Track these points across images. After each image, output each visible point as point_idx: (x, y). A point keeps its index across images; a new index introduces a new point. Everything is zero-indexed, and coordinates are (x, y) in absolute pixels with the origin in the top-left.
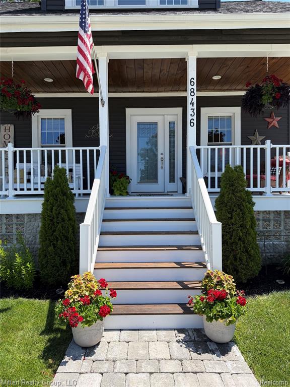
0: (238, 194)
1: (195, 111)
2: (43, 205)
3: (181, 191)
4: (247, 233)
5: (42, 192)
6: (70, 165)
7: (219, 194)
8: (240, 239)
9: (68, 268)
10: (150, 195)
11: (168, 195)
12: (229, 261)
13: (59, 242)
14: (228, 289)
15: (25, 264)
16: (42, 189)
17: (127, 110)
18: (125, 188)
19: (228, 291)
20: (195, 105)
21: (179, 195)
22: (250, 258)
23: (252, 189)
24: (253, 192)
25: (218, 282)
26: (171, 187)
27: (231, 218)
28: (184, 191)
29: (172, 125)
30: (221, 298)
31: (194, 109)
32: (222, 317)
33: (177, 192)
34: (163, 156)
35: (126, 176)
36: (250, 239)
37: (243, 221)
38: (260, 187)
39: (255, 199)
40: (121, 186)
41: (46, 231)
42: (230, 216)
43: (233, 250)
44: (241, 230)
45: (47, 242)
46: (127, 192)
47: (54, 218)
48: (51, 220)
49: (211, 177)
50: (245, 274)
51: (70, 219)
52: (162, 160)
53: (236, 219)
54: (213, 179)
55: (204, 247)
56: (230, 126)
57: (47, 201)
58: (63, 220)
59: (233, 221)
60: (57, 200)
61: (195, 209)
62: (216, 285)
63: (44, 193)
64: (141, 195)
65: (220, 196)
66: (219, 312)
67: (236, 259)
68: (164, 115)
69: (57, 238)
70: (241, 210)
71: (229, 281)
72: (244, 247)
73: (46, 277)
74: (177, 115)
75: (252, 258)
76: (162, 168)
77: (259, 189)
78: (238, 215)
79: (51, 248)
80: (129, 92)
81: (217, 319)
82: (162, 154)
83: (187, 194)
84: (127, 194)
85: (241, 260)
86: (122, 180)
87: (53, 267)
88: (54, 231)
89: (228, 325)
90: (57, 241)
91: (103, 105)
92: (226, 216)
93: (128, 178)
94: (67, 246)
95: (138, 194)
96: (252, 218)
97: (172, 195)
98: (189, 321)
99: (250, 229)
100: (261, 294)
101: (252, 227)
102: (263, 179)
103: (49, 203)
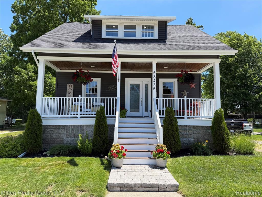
0: (171, 118)
1: (156, 84)
2: (95, 120)
3: (150, 116)
4: (175, 133)
5: (95, 116)
6: (99, 103)
7: (164, 118)
8: (172, 136)
9: (105, 146)
10: (136, 118)
11: (144, 118)
12: (168, 144)
13: (102, 135)
14: (164, 149)
15: (90, 143)
16: (95, 115)
17: (126, 79)
18: (125, 114)
19: (164, 150)
20: (156, 82)
21: (150, 118)
22: (176, 143)
23: (176, 116)
24: (177, 117)
25: (161, 147)
26: (146, 114)
27: (169, 127)
28: (152, 117)
29: (146, 86)
30: (162, 152)
31: (155, 83)
32: (162, 158)
33: (148, 117)
34: (142, 100)
35: (125, 109)
36: (176, 135)
37: (173, 128)
38: (183, 115)
39: (178, 120)
40: (123, 113)
41: (97, 131)
42: (168, 126)
43: (169, 140)
44: (172, 132)
45: (97, 135)
46: (125, 116)
47: (100, 126)
48: (99, 127)
49: (162, 110)
50: (174, 149)
51: (106, 127)
52: (142, 101)
53: (170, 128)
54: (163, 111)
55: (158, 138)
56: (172, 87)
57: (97, 119)
58: (103, 127)
59: (169, 128)
60: (101, 119)
61: (155, 124)
62: (160, 148)
63: (96, 116)
64: (132, 118)
65: (165, 119)
66: (161, 156)
67: (170, 144)
68: (143, 81)
69: (101, 134)
70: (172, 124)
71: (165, 147)
72: (174, 139)
73: (97, 149)
74: (149, 81)
75: (177, 143)
76: (142, 105)
77: (182, 116)
78: (171, 126)
79: (99, 138)
80: (127, 71)
81: (160, 158)
82: (141, 99)
83: (152, 118)
84: (125, 117)
85: (172, 144)
86: (123, 110)
87: (100, 145)
88: (100, 131)
89: (163, 160)
90: (101, 135)
91: (119, 81)
92: (167, 126)
93: (126, 110)
94: (105, 137)
95: (130, 117)
96: (177, 128)
97: (146, 118)
98: (152, 162)
99: (176, 132)
100: (180, 157)
101: (177, 131)
102: (184, 112)
103: (98, 120)
